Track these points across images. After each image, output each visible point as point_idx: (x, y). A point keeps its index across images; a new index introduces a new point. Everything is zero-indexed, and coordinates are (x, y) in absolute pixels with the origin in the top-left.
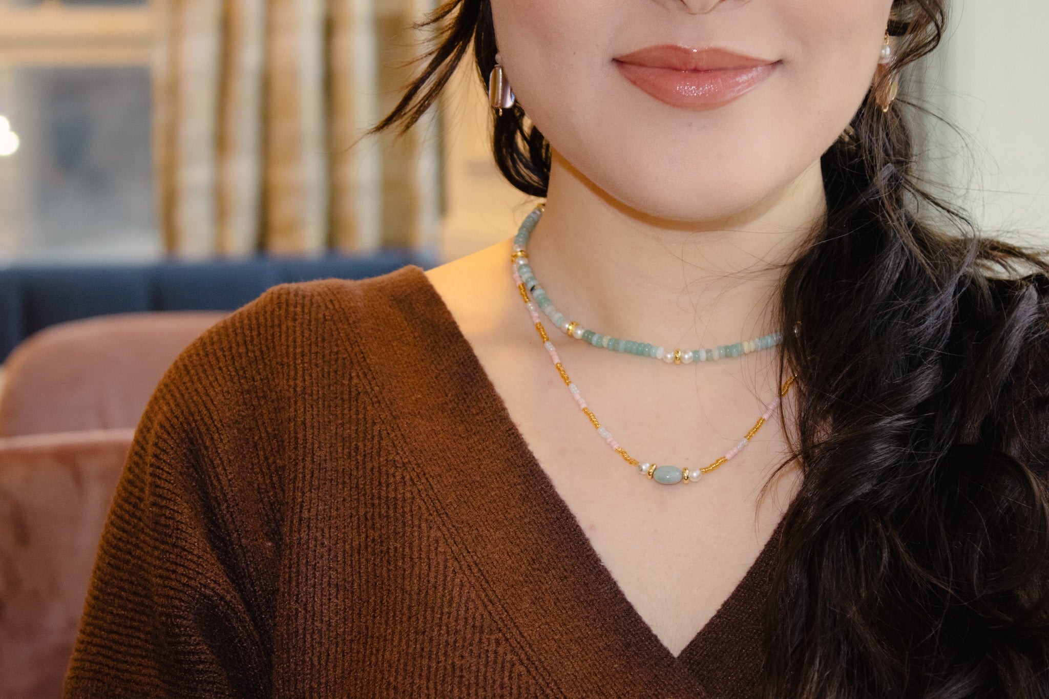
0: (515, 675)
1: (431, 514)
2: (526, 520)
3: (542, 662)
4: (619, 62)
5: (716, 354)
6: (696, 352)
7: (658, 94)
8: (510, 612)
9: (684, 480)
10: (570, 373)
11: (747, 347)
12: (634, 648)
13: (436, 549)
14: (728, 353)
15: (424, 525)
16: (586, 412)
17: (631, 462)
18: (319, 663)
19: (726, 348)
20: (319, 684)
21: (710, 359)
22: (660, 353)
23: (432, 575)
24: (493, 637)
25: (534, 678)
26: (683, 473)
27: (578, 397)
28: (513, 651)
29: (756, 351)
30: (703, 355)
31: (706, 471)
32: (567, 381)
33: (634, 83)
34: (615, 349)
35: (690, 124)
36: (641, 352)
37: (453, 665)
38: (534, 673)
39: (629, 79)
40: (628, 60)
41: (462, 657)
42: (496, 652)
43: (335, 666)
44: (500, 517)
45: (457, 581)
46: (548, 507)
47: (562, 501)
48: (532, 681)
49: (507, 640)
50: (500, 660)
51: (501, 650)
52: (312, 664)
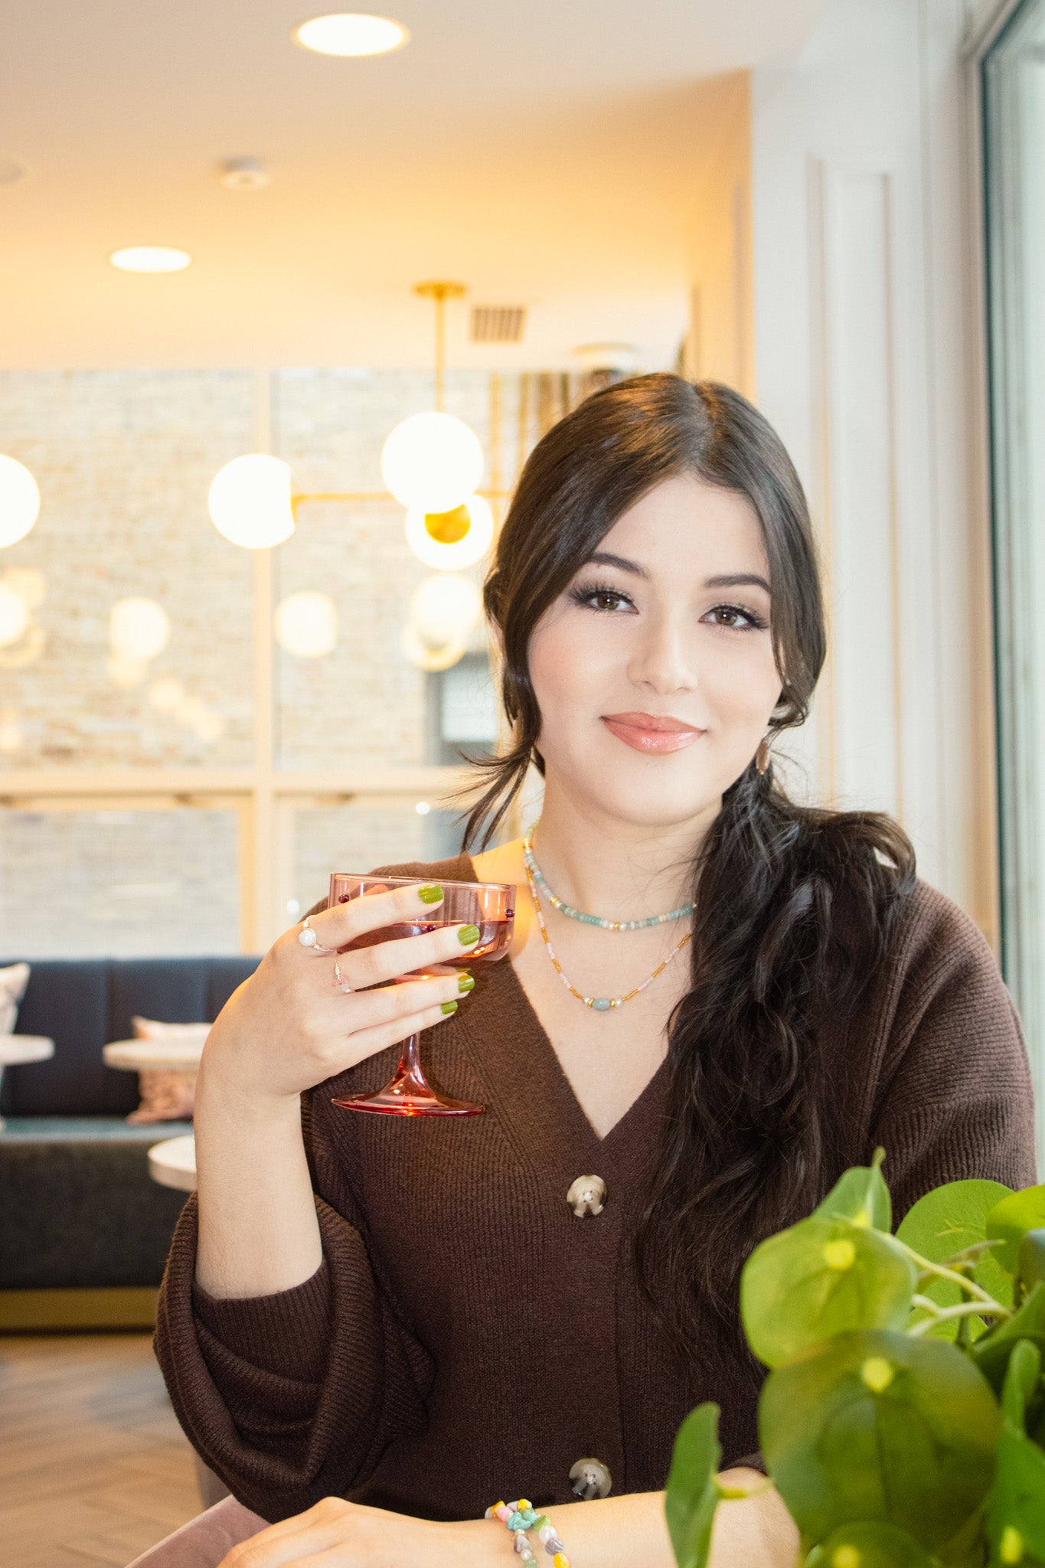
0: (503, 1148)
1: (459, 1034)
2: (519, 1041)
3: (520, 1140)
4: (605, 719)
5: (641, 924)
6: (628, 924)
7: (630, 742)
8: (504, 1104)
9: (610, 1008)
10: (550, 936)
11: (662, 918)
12: (578, 1136)
13: (461, 1058)
14: (649, 923)
15: (454, 1041)
16: (554, 962)
17: (578, 997)
18: (381, 1126)
19: (648, 920)
20: (381, 1140)
21: (637, 928)
22: (605, 924)
23: (457, 1075)
24: (492, 1121)
25: (515, 1151)
26: (611, 1002)
27: (550, 952)
28: (504, 1131)
29: (667, 921)
30: (633, 925)
31: (625, 999)
32: (546, 940)
33: (614, 733)
34: (578, 919)
35: (648, 763)
36: (594, 922)
37: (466, 1138)
38: (515, 1147)
39: (611, 731)
40: (612, 718)
41: (472, 1134)
42: (492, 1131)
43: (391, 1128)
44: (503, 1038)
45: (472, 1081)
46: (533, 1032)
47: (542, 1028)
48: (512, 1153)
49: (500, 1123)
50: (494, 1136)
51: (496, 1130)
52: (377, 1126)
